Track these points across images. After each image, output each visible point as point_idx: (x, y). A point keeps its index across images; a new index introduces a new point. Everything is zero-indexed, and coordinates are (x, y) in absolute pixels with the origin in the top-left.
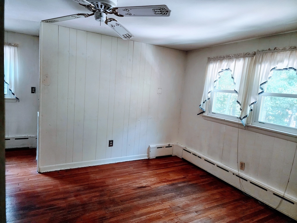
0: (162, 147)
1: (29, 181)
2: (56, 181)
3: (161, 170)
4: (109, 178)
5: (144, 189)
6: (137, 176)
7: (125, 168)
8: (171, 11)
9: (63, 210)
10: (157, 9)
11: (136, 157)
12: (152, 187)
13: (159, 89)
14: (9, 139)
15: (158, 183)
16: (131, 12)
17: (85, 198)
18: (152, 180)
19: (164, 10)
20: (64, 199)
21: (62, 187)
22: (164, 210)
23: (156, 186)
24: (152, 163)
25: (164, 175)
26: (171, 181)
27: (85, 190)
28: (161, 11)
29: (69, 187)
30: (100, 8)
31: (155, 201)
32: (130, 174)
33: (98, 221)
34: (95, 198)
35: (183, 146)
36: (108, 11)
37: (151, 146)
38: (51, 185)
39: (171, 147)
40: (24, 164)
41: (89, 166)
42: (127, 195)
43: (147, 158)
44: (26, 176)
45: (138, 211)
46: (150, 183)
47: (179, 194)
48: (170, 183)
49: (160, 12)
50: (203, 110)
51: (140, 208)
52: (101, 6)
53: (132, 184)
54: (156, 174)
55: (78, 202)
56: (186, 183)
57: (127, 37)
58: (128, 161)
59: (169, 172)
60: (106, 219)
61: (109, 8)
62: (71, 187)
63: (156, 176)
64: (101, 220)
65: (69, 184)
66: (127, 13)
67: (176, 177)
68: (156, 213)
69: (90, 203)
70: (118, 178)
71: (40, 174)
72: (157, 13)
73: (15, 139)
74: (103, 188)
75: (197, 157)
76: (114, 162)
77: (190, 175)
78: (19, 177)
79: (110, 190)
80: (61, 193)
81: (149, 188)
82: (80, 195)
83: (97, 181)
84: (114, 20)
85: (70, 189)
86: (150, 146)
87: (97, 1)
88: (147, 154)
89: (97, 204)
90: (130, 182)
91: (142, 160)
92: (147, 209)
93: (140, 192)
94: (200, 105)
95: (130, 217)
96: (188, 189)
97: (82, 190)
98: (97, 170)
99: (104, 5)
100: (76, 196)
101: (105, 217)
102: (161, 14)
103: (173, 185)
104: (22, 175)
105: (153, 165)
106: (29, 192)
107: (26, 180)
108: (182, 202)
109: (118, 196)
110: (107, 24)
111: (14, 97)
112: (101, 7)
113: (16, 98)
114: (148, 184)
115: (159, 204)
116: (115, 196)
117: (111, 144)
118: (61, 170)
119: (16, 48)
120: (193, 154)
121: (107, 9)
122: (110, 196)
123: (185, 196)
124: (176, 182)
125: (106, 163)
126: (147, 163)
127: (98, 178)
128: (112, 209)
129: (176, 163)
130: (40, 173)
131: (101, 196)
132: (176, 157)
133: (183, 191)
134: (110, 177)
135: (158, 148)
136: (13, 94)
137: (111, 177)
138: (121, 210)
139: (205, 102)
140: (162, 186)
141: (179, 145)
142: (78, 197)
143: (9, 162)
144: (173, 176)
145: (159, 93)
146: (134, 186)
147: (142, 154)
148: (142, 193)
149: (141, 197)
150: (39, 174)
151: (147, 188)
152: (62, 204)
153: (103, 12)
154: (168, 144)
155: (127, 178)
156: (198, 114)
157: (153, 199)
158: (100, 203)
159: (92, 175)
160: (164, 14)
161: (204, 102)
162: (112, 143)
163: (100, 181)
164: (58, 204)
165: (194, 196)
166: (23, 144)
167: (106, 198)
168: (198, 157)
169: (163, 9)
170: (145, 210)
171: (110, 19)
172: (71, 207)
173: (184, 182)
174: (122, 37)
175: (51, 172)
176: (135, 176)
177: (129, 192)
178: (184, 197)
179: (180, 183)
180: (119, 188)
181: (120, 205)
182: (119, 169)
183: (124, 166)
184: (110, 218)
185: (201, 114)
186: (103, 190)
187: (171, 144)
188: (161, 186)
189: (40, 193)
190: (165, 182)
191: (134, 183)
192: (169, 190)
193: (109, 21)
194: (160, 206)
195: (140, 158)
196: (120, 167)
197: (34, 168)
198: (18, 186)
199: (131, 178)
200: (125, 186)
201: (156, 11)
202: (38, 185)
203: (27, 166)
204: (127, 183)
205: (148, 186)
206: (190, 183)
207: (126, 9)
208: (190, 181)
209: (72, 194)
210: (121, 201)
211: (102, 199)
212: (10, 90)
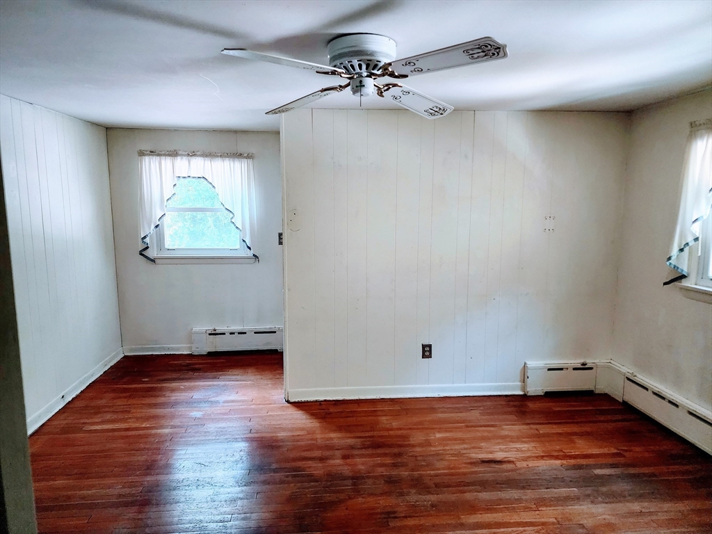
0: (562, 369)
1: (268, 416)
2: (315, 421)
3: (554, 426)
4: (418, 429)
5: (497, 466)
6: (486, 434)
7: (459, 410)
8: (506, 46)
9: (316, 481)
10: (472, 49)
11: (490, 388)
12: (519, 464)
13: (548, 218)
14: (245, 333)
15: (537, 457)
16: (419, 65)
17: (361, 464)
18: (523, 449)
19: (489, 47)
20: (322, 459)
21: (323, 436)
22: (539, 526)
23: (531, 464)
24: (531, 405)
25: (559, 440)
26: (575, 457)
27: (365, 448)
28: (483, 52)
29: (336, 437)
30: (358, 70)
31: (519, 500)
32: (469, 426)
33: (379, 518)
34: (380, 469)
35: (627, 369)
36: (375, 72)
37: (531, 363)
38: (302, 429)
39: (591, 368)
40: (265, 382)
41: (382, 397)
42: (452, 475)
43: (521, 393)
44: (264, 406)
45: (471, 514)
46: (515, 454)
47: (588, 496)
48: (572, 462)
49: (484, 54)
50: (679, 270)
51: (479, 510)
52: (360, 66)
53: (468, 451)
54: (537, 434)
55: (346, 471)
56: (616, 470)
57: (436, 114)
58: (469, 396)
59: (575, 434)
60: (396, 517)
61: (376, 66)
62: (339, 438)
63: (537, 439)
64: (385, 518)
65: (335, 431)
66: (412, 68)
67: (595, 451)
68: (515, 529)
69: (368, 477)
70: (439, 432)
71: (289, 405)
72: (475, 56)
73: (255, 333)
74: (402, 449)
75: (665, 403)
76: (436, 395)
77: (638, 449)
78: (253, 406)
79: (416, 456)
80: (319, 448)
81: (510, 466)
82: (353, 456)
83: (391, 433)
84: (395, 85)
85: (336, 441)
86: (528, 363)
87: (350, 59)
88: (519, 383)
89: (383, 482)
90: (466, 446)
91: (506, 396)
92: (495, 515)
93: (484, 472)
94: (669, 259)
95: (449, 525)
96: (623, 486)
97: (359, 447)
98: (397, 407)
99: (364, 63)
100: (345, 457)
101: (395, 512)
102: (486, 55)
103: (580, 467)
104: (258, 403)
105: (533, 412)
106: (265, 438)
107: (264, 413)
108: (593, 515)
109: (432, 472)
110: (383, 96)
111: (250, 254)
112: (360, 68)
113: (254, 255)
114: (510, 455)
115: (527, 509)
116: (424, 472)
117: (427, 354)
118: (325, 401)
119: (250, 161)
120: (655, 393)
121: (373, 69)
122: (413, 470)
123: (606, 503)
124: (591, 461)
125: (418, 396)
126: (519, 405)
127: (395, 427)
128: (414, 497)
129: (603, 412)
130: (288, 402)
131: (395, 465)
132: (606, 397)
133: (604, 489)
134: (423, 426)
135: (549, 370)
136: (250, 248)
137: (423, 428)
138: (432, 506)
139: (686, 249)
140: (545, 468)
141: (617, 365)
142: (348, 461)
143: (242, 375)
144: (583, 446)
145: (547, 230)
146: (474, 455)
147: (507, 382)
148: (488, 476)
149: (484, 485)
150: (287, 404)
151: (505, 466)
152: (317, 469)
153: (367, 76)
154: (582, 361)
155: (459, 435)
156: (665, 284)
157: (513, 494)
158: (390, 481)
159: (384, 418)
160: (494, 54)
161: (681, 250)
162: (430, 351)
163: (399, 432)
164: (310, 467)
165: (636, 507)
166: (268, 344)
167: (405, 473)
168: (670, 402)
169: (486, 46)
170: (489, 515)
171: (387, 85)
172: (332, 477)
173: (613, 466)
174: (426, 116)
175: (308, 402)
176: (482, 432)
177: (460, 468)
178: (604, 505)
179: (601, 466)
180: (438, 455)
181: (432, 494)
182: (445, 412)
183: (458, 406)
184: (406, 517)
185: (676, 283)
186: (400, 455)
187: (590, 362)
188: (543, 465)
189: (282, 441)
190: (557, 458)
191: (474, 448)
192: (563, 480)
193: (385, 91)
194: (528, 514)
195: (501, 390)
196: (448, 408)
197: (280, 391)
198: (249, 424)
199: (468, 435)
200: (451, 452)
201: (471, 52)
202: (280, 426)
203: (270, 386)
204: (457, 447)
205: (509, 462)
206: (632, 471)
207: (408, 62)
208: (633, 466)
209: (338, 453)
210: (437, 485)
211: (394, 472)
212: (244, 241)
